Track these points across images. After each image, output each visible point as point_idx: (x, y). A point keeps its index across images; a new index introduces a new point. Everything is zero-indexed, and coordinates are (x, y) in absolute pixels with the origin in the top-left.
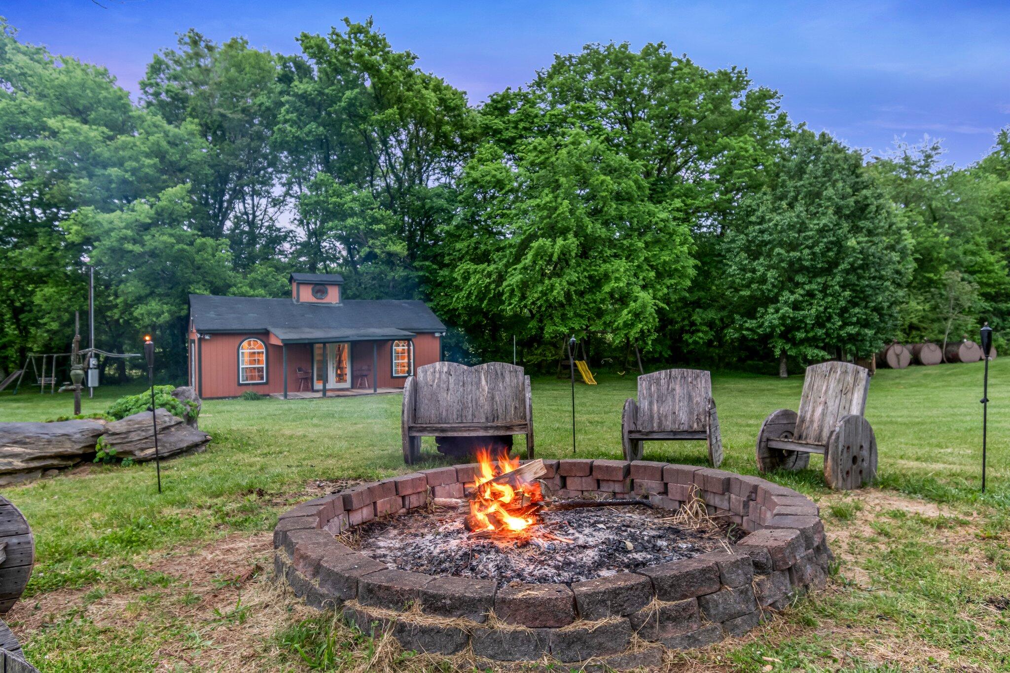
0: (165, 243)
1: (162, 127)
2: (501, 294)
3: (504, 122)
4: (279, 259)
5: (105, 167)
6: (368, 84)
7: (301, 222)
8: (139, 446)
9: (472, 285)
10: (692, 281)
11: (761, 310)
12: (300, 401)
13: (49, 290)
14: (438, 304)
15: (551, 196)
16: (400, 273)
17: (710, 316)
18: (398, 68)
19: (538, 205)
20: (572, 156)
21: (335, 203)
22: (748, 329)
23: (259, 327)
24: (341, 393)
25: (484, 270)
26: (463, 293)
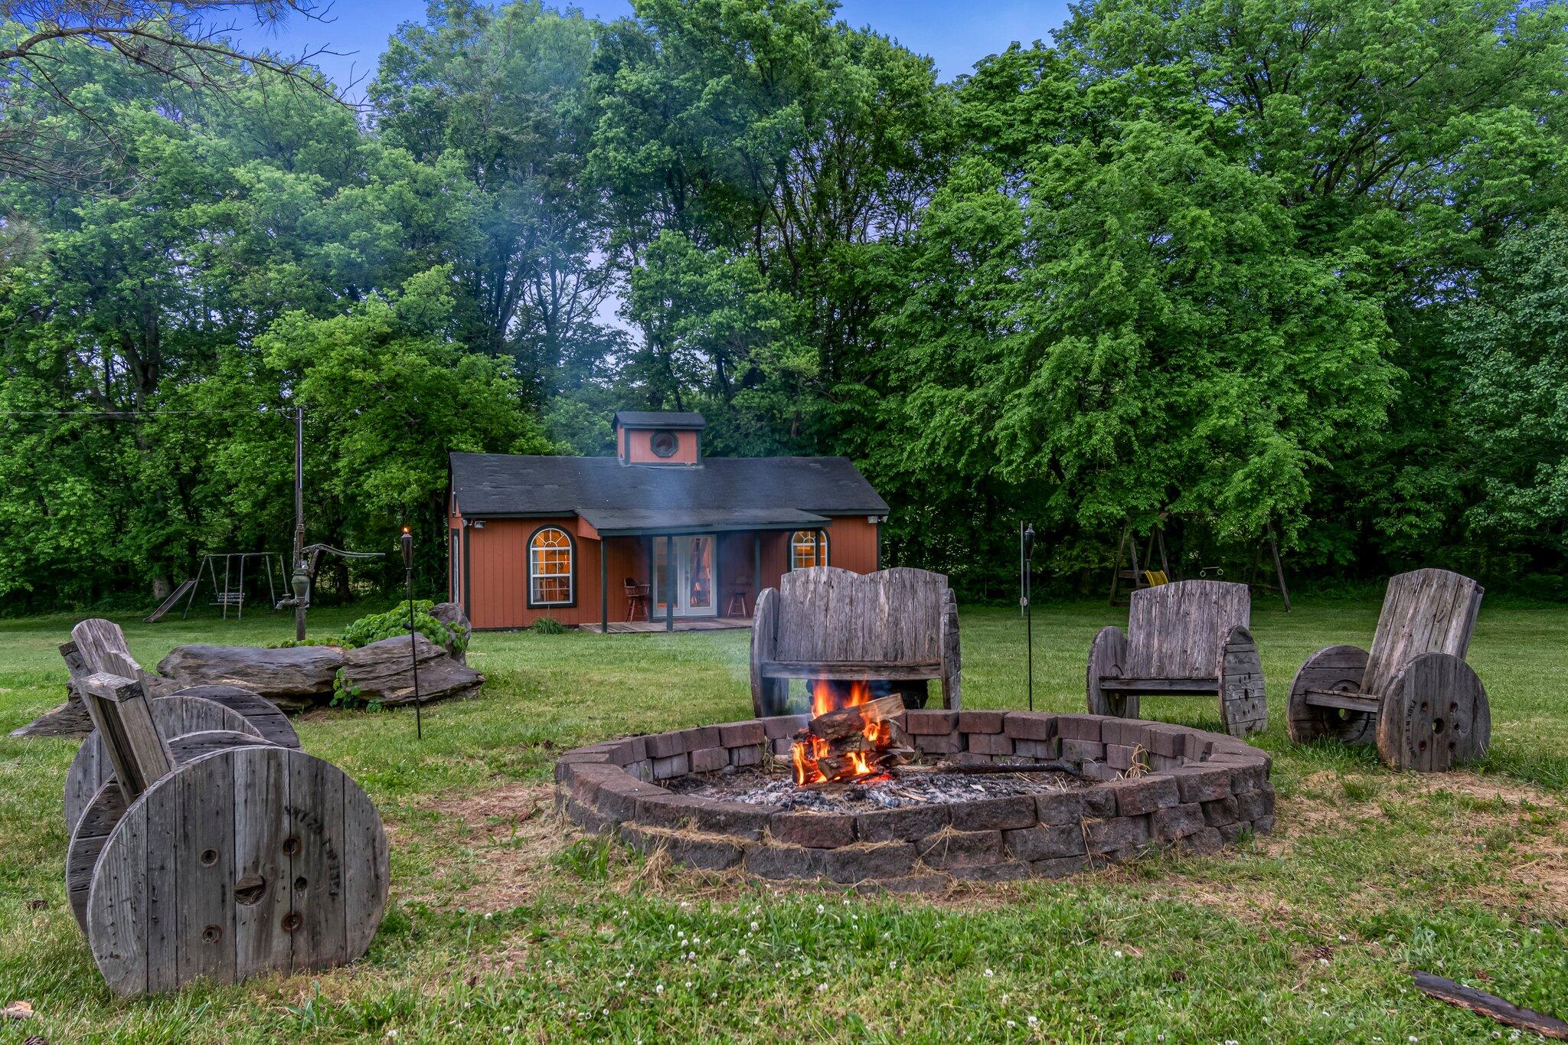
0: (412, 365)
1: (406, 167)
2: (994, 443)
3: (1005, 113)
4: (597, 386)
5: (320, 242)
6: (751, 61)
7: (634, 317)
8: (389, 684)
9: (935, 429)
10: (1389, 411)
11: (1544, 467)
12: (629, 637)
13: (237, 448)
14: (878, 463)
15: (1087, 254)
16: (809, 405)
17: (1434, 481)
18: (801, 28)
19: (1064, 273)
20: (1132, 174)
21: (689, 284)
22: (1513, 508)
23: (563, 508)
24: (699, 625)
25: (960, 399)
26: (922, 443)
